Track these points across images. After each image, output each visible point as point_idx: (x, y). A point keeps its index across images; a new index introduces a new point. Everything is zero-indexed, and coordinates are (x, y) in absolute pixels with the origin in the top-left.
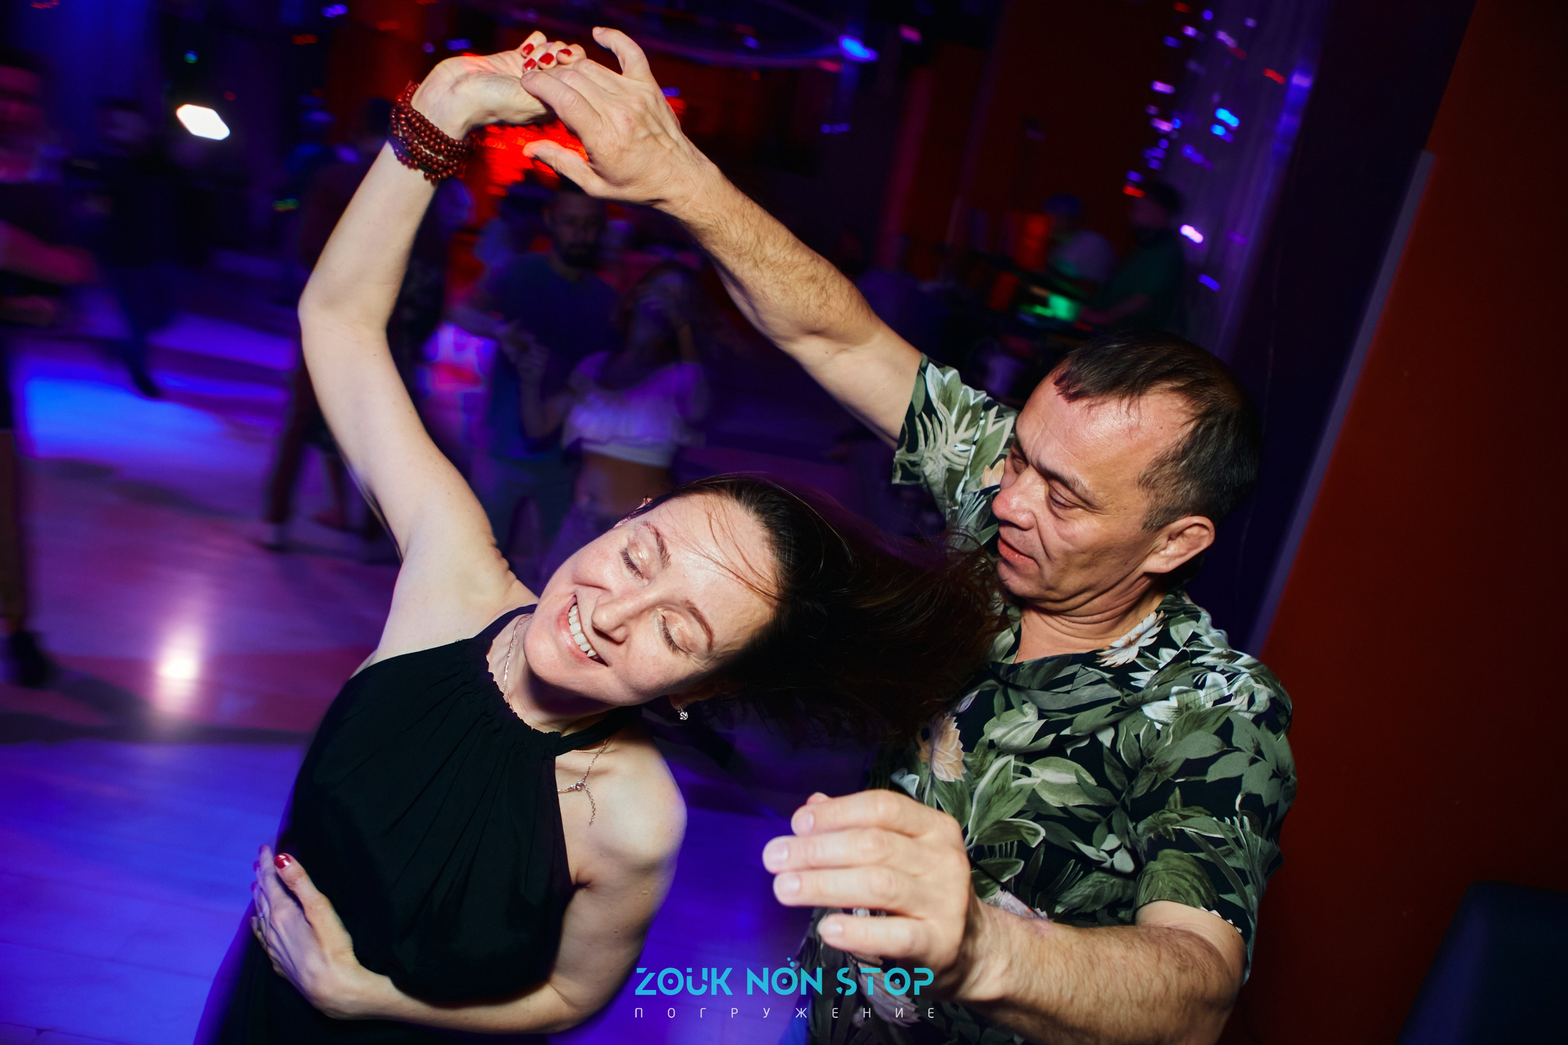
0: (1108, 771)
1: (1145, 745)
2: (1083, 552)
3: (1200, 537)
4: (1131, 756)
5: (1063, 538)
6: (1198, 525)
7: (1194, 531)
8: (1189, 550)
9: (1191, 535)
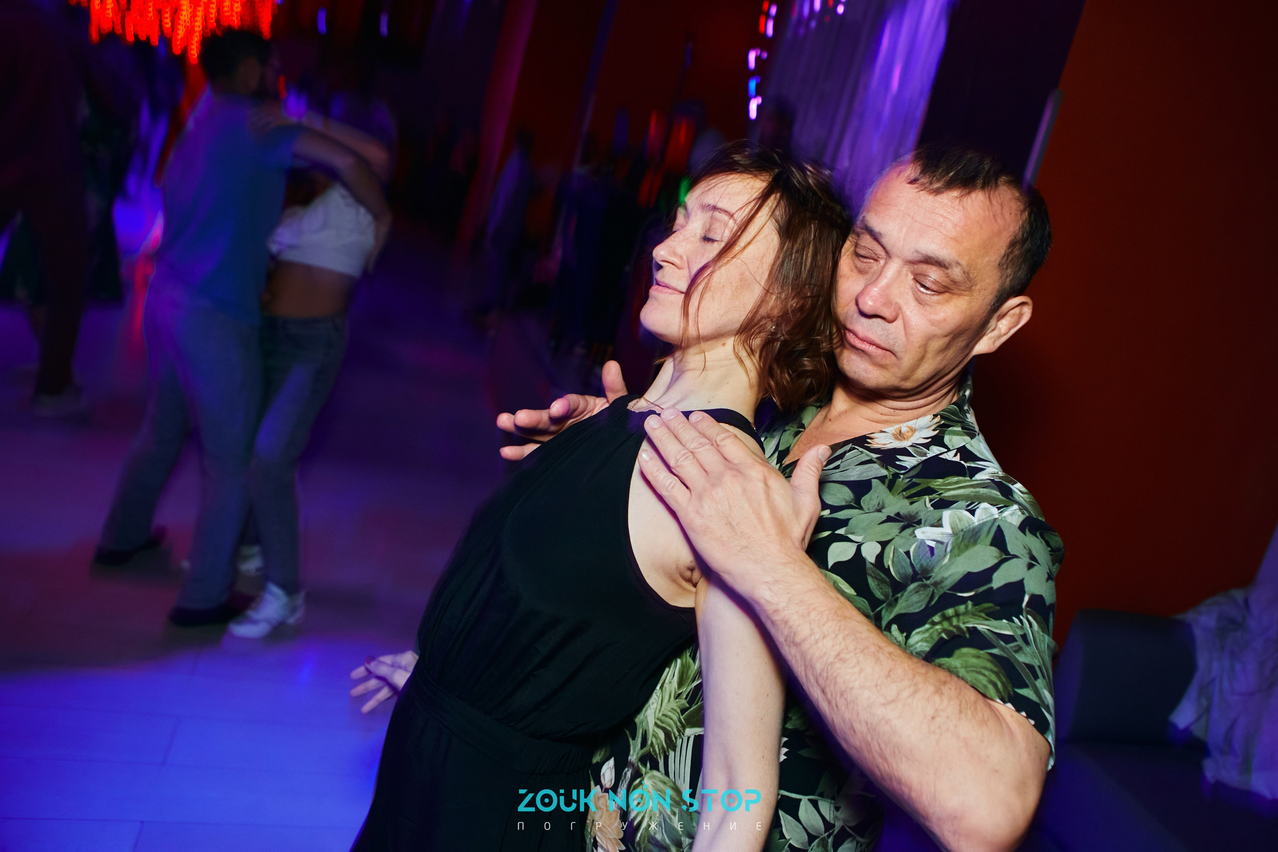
0: (872, 583)
1: (917, 561)
2: (946, 336)
3: (1021, 315)
4: (901, 571)
5: (932, 323)
6: (1023, 304)
7: (1017, 310)
8: (1010, 329)
9: (1014, 315)
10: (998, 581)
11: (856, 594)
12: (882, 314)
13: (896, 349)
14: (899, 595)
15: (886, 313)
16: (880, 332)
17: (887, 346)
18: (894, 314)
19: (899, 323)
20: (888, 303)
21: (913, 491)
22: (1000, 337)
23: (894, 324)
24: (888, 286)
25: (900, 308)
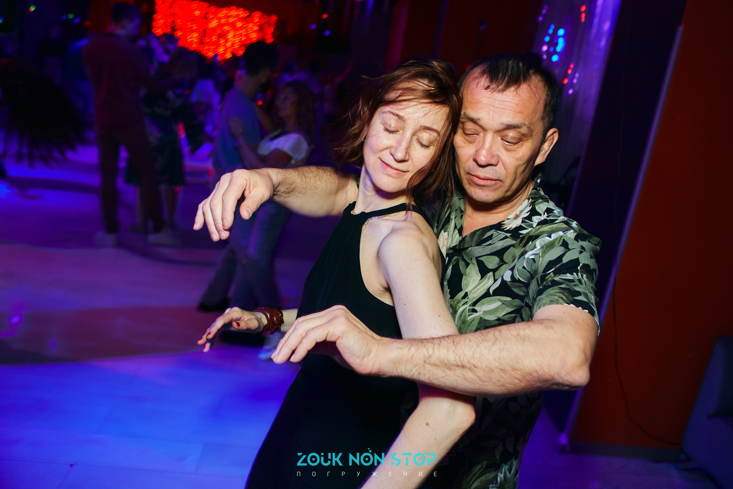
1: (530, 269)
2: (525, 163)
3: (553, 138)
4: (526, 277)
5: (517, 159)
6: (554, 132)
7: (552, 137)
8: (550, 147)
9: (550, 139)
10: (565, 260)
11: (511, 299)
12: (492, 163)
13: (502, 178)
14: (528, 289)
15: (493, 162)
16: (492, 172)
17: (497, 178)
18: (497, 161)
19: (500, 164)
20: (493, 156)
21: (524, 241)
22: (546, 152)
23: (498, 166)
24: (491, 147)
25: (499, 157)
